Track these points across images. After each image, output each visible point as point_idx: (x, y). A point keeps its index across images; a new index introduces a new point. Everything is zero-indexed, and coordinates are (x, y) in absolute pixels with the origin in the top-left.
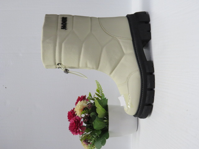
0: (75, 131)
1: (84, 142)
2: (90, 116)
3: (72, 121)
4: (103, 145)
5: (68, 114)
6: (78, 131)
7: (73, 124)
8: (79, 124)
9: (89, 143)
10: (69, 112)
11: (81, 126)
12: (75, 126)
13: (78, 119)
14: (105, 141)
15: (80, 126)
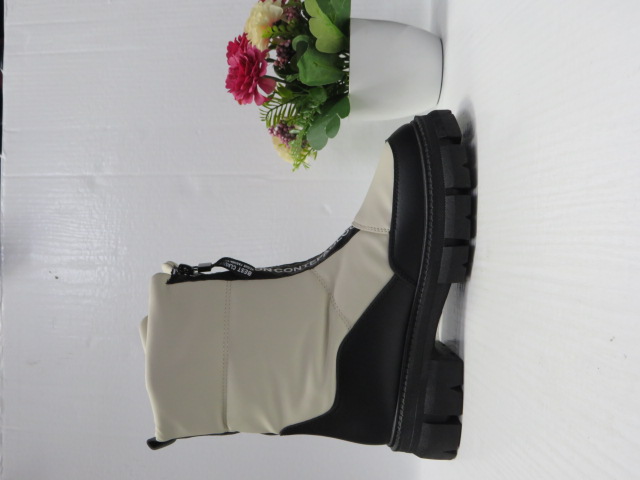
0: (243, 91)
1: (278, 133)
2: (291, 45)
3: (236, 59)
4: (332, 137)
5: (229, 48)
6: (250, 90)
7: (236, 69)
8: (255, 70)
9: (293, 137)
10: (230, 43)
11: (262, 75)
12: (243, 76)
13: (254, 54)
14: (338, 124)
15: (258, 75)
